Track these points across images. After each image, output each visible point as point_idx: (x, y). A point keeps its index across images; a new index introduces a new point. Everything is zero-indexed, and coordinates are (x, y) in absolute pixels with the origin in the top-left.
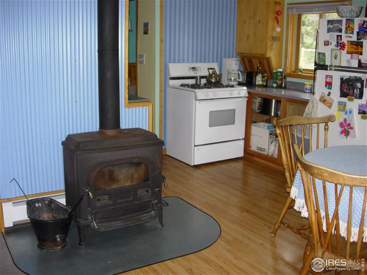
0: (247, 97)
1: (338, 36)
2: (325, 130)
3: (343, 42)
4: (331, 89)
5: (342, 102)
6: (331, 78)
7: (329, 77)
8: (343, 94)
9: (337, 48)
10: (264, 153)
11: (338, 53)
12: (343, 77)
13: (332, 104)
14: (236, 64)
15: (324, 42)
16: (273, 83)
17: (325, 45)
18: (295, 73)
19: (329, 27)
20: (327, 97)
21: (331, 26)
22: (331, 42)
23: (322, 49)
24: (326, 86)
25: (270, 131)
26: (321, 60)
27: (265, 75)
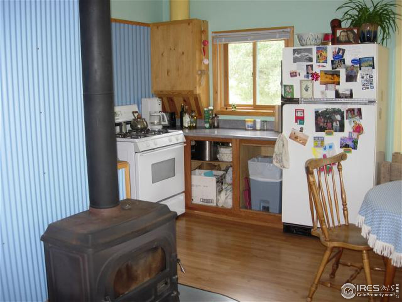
0: (185, 143)
1: (307, 66)
2: (339, 171)
3: (315, 72)
4: (303, 124)
5: (319, 137)
6: (302, 112)
7: (299, 112)
8: (319, 128)
9: (307, 79)
10: (212, 204)
11: (310, 84)
12: (318, 110)
13: (306, 140)
14: (160, 105)
15: (291, 73)
16: (205, 123)
17: (291, 76)
18: (228, 110)
19: (296, 57)
20: (299, 134)
21: (298, 56)
22: (299, 73)
23: (288, 81)
24: (296, 122)
25: (216, 179)
26: (287, 93)
27: (193, 114)
